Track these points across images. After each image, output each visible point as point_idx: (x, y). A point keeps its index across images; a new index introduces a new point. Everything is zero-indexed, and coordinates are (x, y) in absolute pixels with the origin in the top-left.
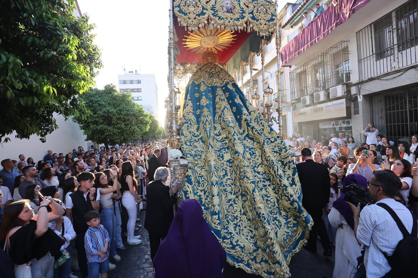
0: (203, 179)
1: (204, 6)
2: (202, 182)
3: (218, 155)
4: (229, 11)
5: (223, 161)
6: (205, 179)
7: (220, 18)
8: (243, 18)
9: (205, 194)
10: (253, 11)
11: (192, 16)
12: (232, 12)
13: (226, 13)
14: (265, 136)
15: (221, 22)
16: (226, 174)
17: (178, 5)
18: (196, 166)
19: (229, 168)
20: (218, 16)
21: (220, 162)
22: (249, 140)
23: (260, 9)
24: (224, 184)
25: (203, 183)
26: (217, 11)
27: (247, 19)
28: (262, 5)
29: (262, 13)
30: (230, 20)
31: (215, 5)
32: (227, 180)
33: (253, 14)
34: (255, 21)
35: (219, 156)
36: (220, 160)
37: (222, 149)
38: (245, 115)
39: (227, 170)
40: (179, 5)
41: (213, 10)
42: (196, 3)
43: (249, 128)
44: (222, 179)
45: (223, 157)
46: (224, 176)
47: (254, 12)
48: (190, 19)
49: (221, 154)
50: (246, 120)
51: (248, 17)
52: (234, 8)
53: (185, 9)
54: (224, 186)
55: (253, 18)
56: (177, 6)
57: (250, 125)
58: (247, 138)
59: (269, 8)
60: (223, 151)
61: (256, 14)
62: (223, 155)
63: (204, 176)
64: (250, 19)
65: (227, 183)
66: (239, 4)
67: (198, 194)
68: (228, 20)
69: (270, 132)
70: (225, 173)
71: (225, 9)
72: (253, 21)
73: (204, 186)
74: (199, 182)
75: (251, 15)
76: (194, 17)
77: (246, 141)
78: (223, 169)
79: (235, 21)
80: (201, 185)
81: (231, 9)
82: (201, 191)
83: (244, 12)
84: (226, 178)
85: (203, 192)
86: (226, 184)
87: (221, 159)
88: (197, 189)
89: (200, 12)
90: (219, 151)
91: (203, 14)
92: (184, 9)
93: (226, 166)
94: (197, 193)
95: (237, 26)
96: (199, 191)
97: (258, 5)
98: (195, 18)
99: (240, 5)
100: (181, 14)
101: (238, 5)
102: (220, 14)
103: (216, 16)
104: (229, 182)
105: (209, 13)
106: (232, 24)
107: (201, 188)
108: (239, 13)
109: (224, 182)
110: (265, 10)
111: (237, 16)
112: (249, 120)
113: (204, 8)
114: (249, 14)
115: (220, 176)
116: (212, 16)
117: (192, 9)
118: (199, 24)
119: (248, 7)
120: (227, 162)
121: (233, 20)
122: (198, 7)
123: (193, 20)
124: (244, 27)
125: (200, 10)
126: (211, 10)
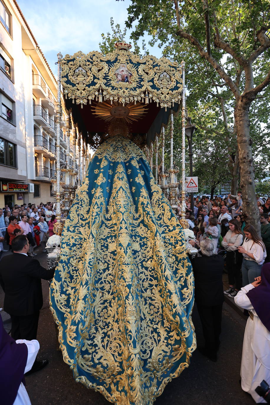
0: (78, 274)
1: (95, 75)
2: (76, 277)
3: (103, 244)
4: (125, 79)
5: (107, 253)
6: (79, 274)
7: (113, 88)
8: (141, 87)
9: (74, 292)
10: (153, 79)
11: (81, 87)
12: (128, 81)
13: (120, 82)
14: (164, 223)
15: (115, 92)
16: (108, 268)
17: (65, 75)
18: (73, 257)
19: (112, 261)
20: (112, 86)
21: (103, 253)
22: (143, 228)
23: (162, 76)
24: (103, 280)
25: (76, 279)
26: (110, 80)
27: (145, 88)
28: (165, 71)
29: (165, 80)
30: (125, 90)
31: (108, 74)
32: (107, 276)
33: (153, 82)
34: (155, 91)
35: (103, 246)
36: (104, 251)
37: (108, 237)
38: (142, 197)
39: (109, 263)
40: (67, 74)
41: (106, 79)
42: (86, 72)
43: (144, 213)
44: (101, 274)
45: (107, 248)
46: (104, 270)
47: (155, 79)
48: (78, 90)
49: (107, 243)
50: (143, 204)
51: (147, 85)
52: (131, 76)
53: (74, 79)
54: (102, 283)
55: (153, 87)
56: (65, 77)
57: (146, 211)
58: (141, 225)
59: (174, 75)
60: (109, 240)
61: (157, 82)
62: (107, 245)
63: (80, 270)
64: (150, 89)
65: (107, 280)
66: (137, 70)
67: (68, 292)
68: (123, 90)
69: (170, 219)
70: (106, 267)
71: (120, 78)
72: (153, 90)
73: (76, 282)
74: (71, 277)
75: (151, 84)
76: (83, 88)
77: (140, 227)
78: (105, 262)
79: (131, 92)
80: (74, 282)
81: (127, 77)
82: (72, 288)
83: (142, 80)
84: (107, 272)
85: (73, 290)
86: (105, 281)
87: (105, 249)
88: (68, 286)
89: (90, 82)
90: (104, 240)
91: (94, 84)
92: (72, 79)
93: (110, 259)
94: (67, 290)
95: (133, 96)
96: (69, 289)
97: (160, 71)
98: (84, 90)
99: (138, 72)
100: (68, 85)
101: (136, 72)
102: (113, 83)
103: (108, 86)
104: (109, 278)
105: (101, 83)
106: (128, 95)
107: (72, 285)
108: (137, 81)
109: (103, 278)
110: (168, 76)
111: (134, 85)
112: (146, 203)
113: (95, 78)
114: (148, 82)
115: (100, 270)
116: (104, 87)
117: (80, 78)
118: (89, 96)
119: (147, 73)
120: (111, 253)
121: (129, 90)
122: (89, 76)
123: (83, 91)
124: (142, 98)
125: (90, 79)
126: (104, 79)
